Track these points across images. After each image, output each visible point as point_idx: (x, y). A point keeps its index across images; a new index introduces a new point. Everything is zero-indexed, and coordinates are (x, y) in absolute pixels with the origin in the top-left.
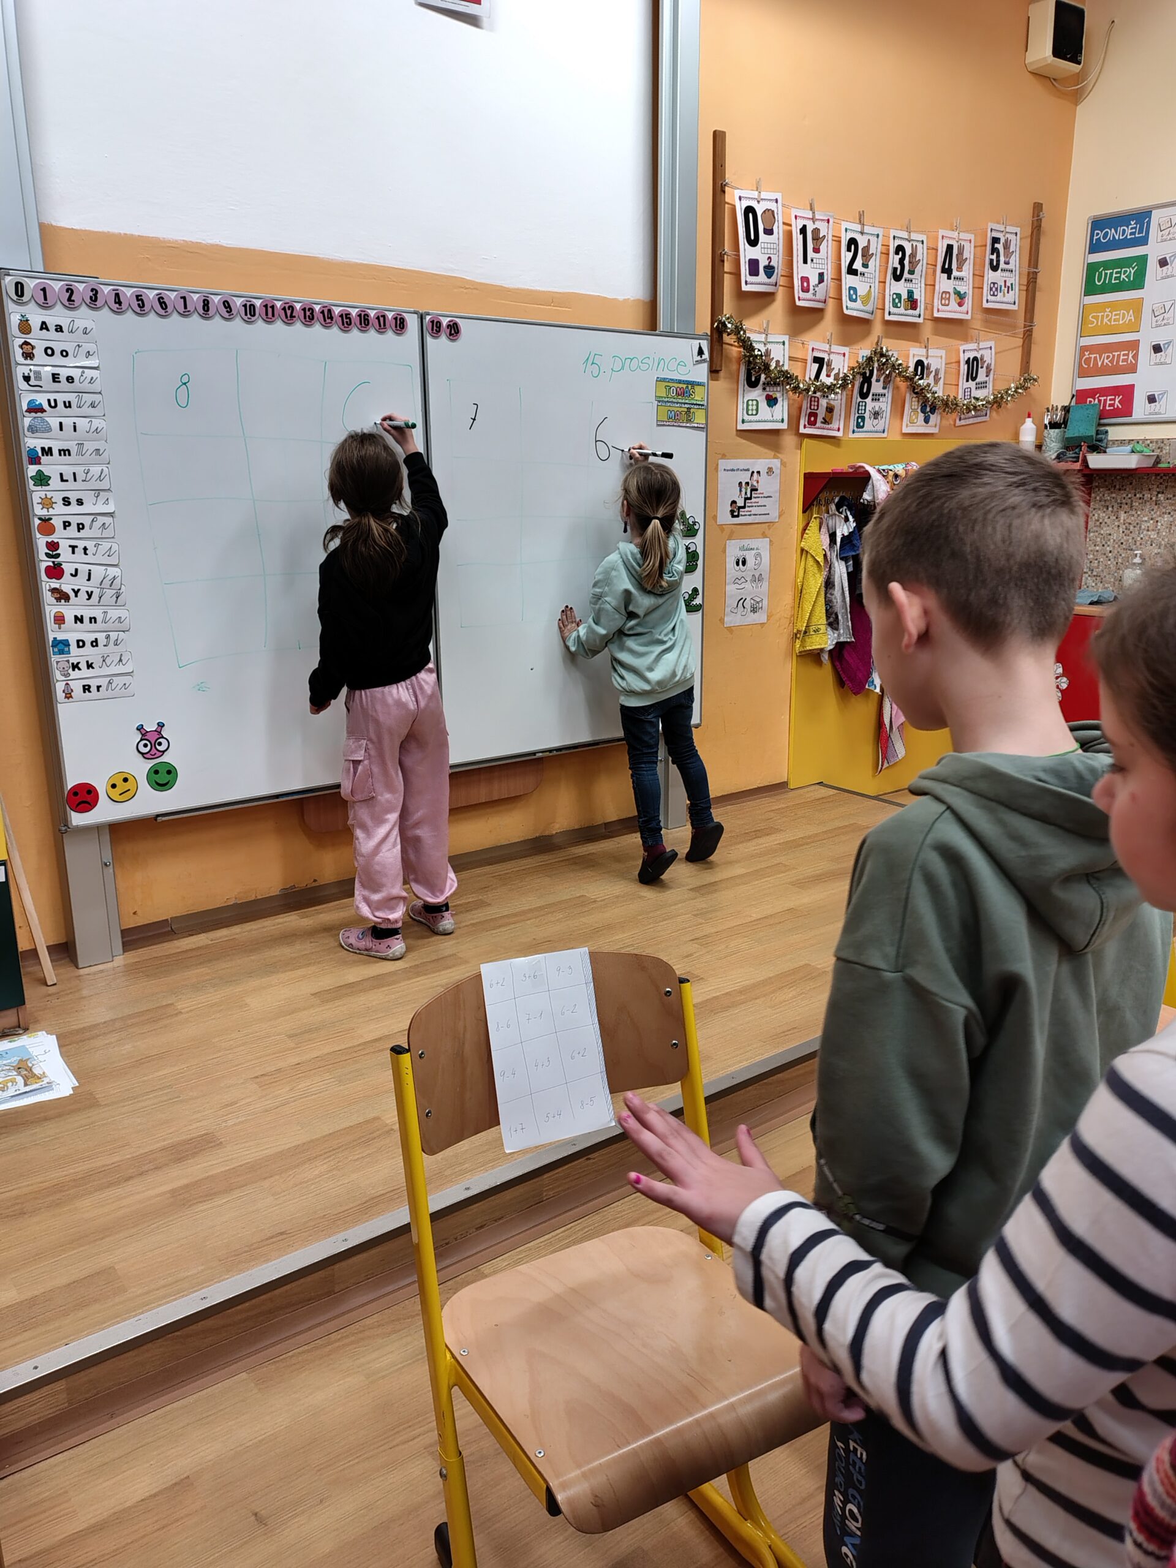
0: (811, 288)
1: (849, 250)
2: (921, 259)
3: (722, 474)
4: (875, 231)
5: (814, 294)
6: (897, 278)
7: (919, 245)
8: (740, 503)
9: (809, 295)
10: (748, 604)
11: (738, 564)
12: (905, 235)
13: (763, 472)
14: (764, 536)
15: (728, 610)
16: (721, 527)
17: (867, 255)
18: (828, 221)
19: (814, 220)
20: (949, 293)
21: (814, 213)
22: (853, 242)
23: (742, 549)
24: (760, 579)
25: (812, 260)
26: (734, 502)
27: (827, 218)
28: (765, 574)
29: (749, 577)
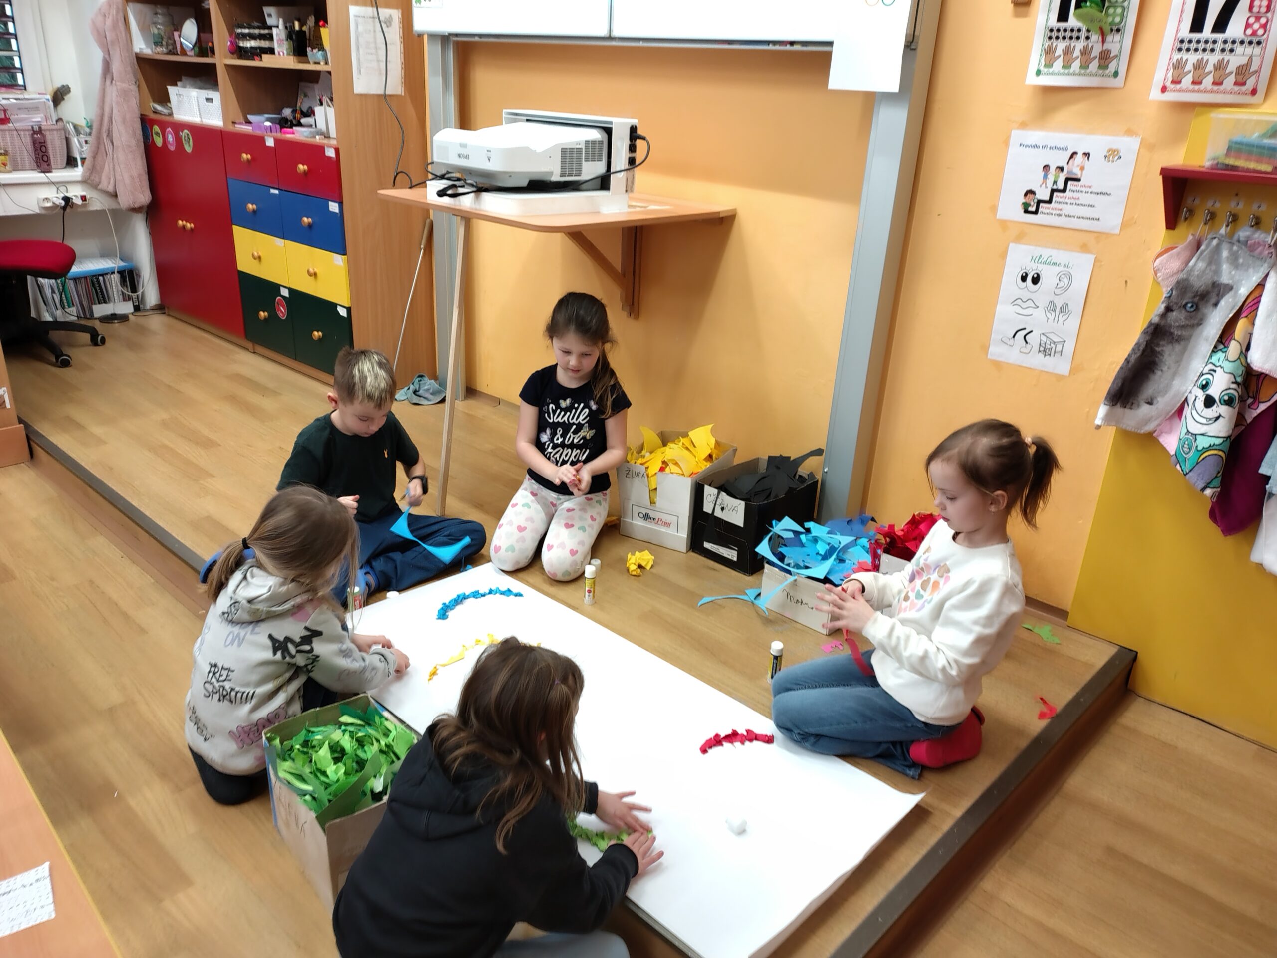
10: (1034, 340)
11: (1024, 279)
14: (1085, 248)
15: (996, 338)
16: (1004, 224)
23: (1038, 259)
24: (1064, 309)
28: (1076, 307)
29: (1043, 302)
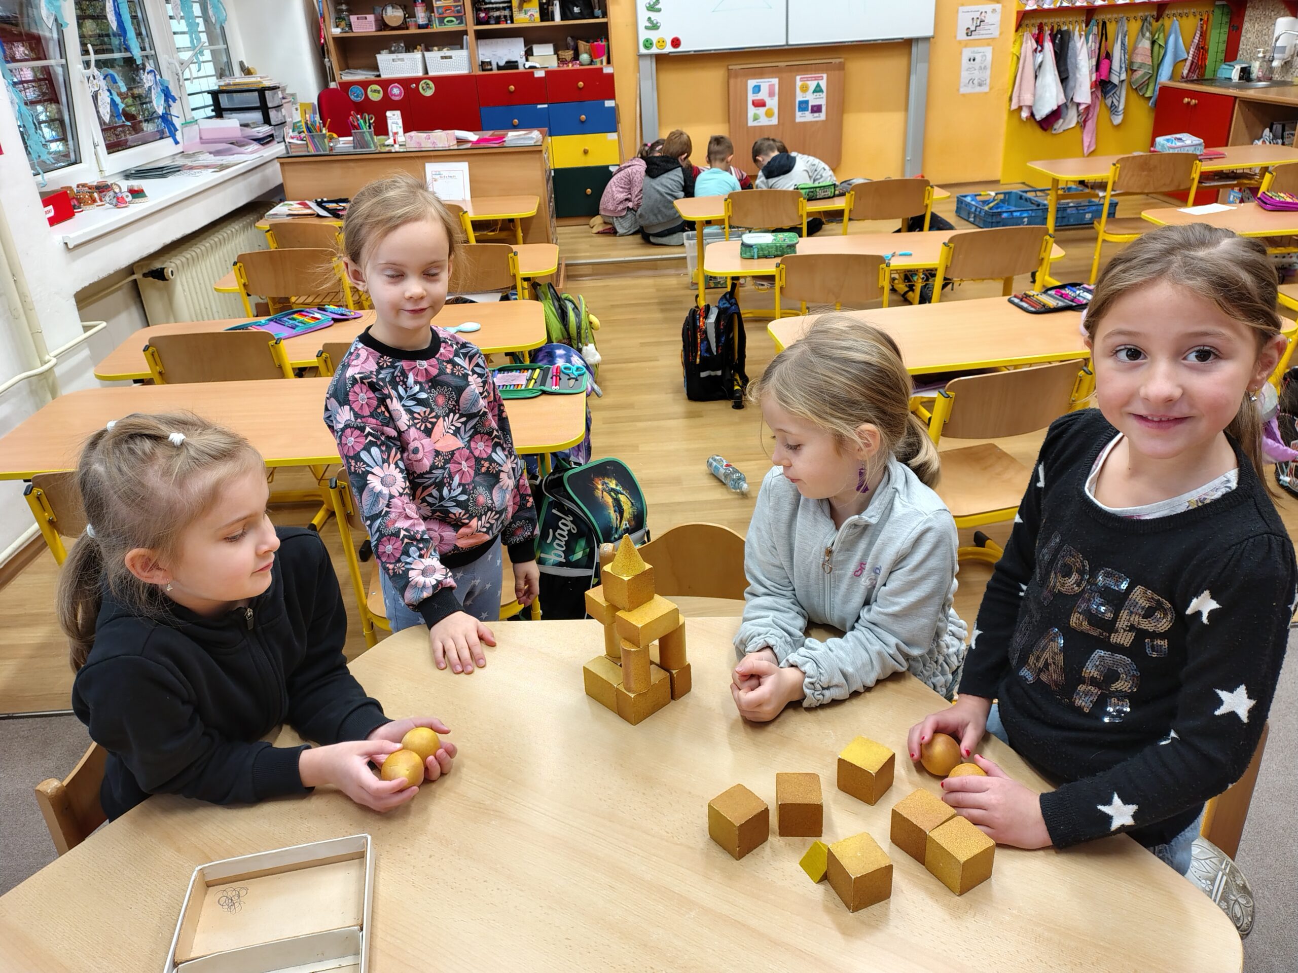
3: (960, 15)
8: (973, 28)
10: (976, 82)
11: (970, 60)
13: (989, 11)
14: (989, 45)
15: (962, 85)
16: (960, 42)
23: (974, 52)
24: (985, 68)
26: (968, 29)
28: (989, 66)
29: (977, 68)
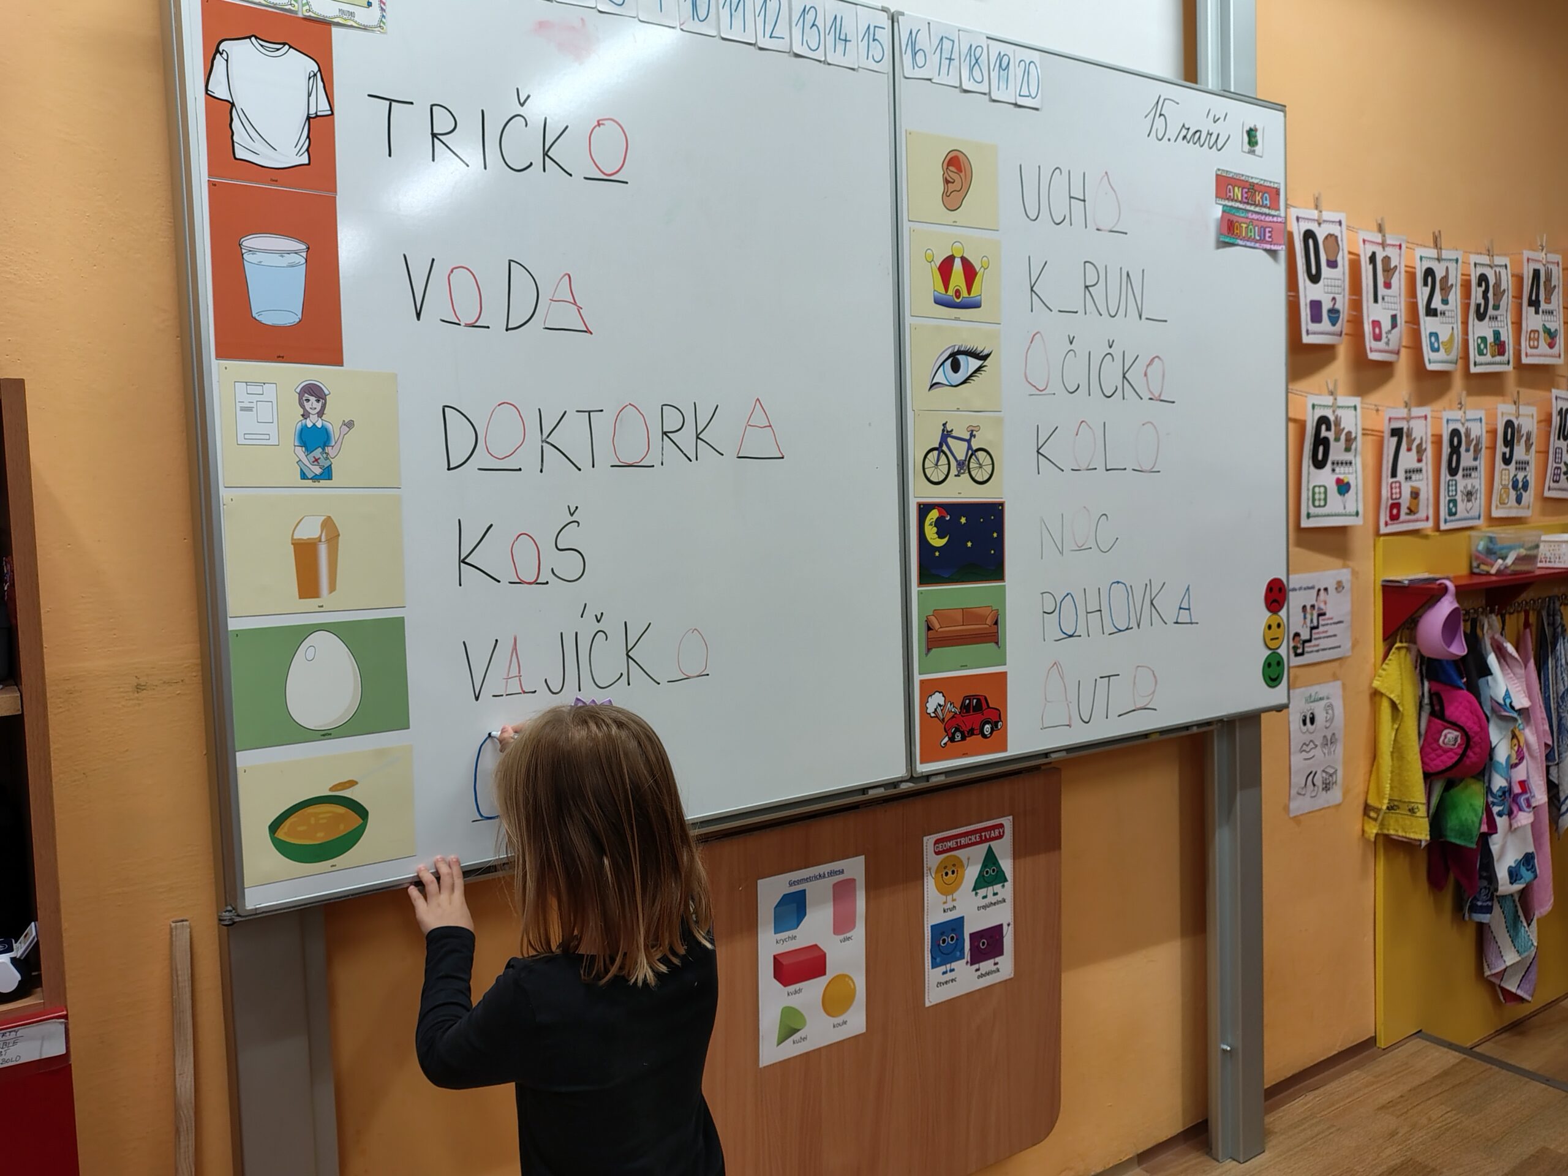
0: (1384, 335)
1: (1425, 284)
2: (1506, 288)
4: (1453, 255)
5: (1387, 344)
6: (1481, 317)
7: (1503, 271)
8: (1305, 636)
9: (1381, 345)
10: (1318, 780)
11: (1304, 723)
12: (1485, 259)
15: (1293, 792)
17: (1446, 289)
18: (1400, 246)
19: (1383, 245)
20: (1537, 331)
21: (1384, 236)
22: (1429, 272)
23: (1310, 700)
24: (1334, 741)
25: (1383, 299)
26: (1297, 635)
27: (1398, 243)
28: (1340, 733)
29: (1319, 740)
